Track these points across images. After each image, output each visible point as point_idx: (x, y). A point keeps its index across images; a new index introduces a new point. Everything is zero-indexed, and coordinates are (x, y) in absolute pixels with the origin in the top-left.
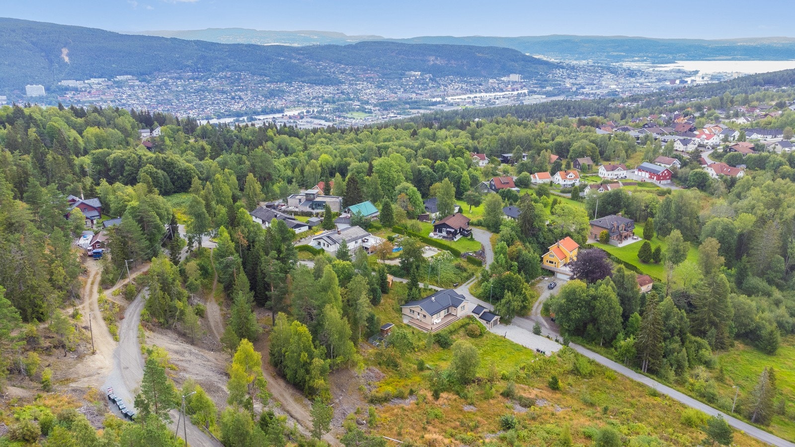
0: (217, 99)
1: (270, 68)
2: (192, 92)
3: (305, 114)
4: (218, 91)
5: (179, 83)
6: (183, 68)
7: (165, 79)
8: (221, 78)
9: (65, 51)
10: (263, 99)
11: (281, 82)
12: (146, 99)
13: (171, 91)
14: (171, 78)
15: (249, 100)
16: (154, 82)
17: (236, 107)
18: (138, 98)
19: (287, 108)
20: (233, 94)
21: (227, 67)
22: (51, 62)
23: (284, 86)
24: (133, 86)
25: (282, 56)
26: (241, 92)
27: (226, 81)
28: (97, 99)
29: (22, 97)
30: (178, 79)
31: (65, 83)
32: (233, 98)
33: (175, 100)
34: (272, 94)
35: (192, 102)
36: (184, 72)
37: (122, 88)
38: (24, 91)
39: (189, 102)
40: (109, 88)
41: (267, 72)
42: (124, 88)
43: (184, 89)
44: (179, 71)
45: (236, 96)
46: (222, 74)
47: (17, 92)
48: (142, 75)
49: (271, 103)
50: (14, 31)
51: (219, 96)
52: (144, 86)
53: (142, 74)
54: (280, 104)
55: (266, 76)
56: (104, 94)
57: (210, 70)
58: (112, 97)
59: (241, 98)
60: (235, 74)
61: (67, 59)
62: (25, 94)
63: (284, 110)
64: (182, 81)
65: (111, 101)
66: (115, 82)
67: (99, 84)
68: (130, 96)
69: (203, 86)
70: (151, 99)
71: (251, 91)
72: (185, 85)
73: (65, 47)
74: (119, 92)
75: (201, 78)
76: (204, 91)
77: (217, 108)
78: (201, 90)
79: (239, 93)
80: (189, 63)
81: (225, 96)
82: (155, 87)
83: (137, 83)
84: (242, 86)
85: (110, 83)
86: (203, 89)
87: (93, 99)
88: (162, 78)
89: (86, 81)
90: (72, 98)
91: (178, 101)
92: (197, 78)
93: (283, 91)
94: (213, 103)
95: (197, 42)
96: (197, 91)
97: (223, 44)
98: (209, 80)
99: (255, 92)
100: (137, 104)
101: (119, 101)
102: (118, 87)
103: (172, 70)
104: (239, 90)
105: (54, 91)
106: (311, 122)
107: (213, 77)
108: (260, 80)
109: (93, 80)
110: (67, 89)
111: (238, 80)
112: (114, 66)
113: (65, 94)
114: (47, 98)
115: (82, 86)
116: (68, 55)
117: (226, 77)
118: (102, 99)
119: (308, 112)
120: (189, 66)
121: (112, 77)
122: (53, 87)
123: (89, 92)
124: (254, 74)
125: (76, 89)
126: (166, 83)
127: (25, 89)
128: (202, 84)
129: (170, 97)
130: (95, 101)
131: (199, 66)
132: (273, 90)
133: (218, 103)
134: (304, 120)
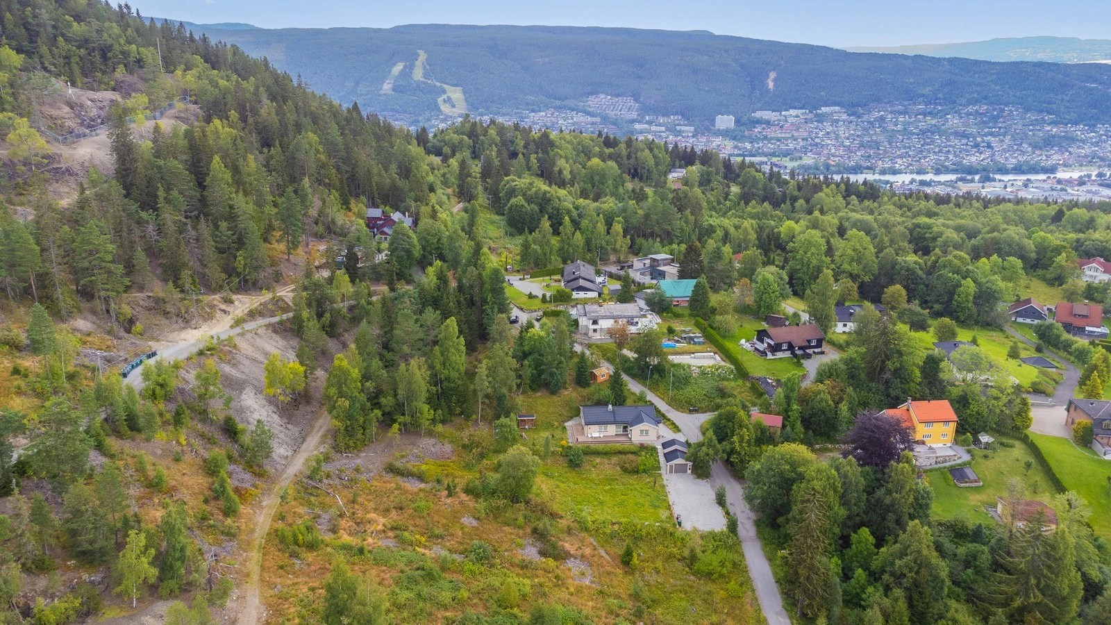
0: (950, 146)
1: (1063, 100)
2: (915, 134)
3: (1093, 178)
4: (956, 134)
5: (901, 119)
6: (912, 97)
7: (882, 113)
8: (969, 114)
9: (773, 75)
10: (1030, 149)
11: (1076, 123)
12: (848, 139)
13: (885, 130)
14: (891, 112)
15: (1004, 149)
16: (866, 117)
17: (973, 159)
18: (837, 137)
19: (1065, 165)
20: (979, 139)
21: (985, 98)
22: (753, 88)
23: (1078, 131)
24: (837, 121)
25: (1095, 81)
26: (995, 136)
27: (975, 119)
28: (787, 135)
29: (710, 129)
30: (900, 113)
31: (758, 114)
32: (977, 146)
33: (886, 143)
34: (1049, 142)
35: (910, 148)
36: (914, 104)
37: (822, 123)
38: (713, 122)
39: (905, 148)
40: (806, 122)
41: (1054, 107)
42: (825, 124)
43: (905, 129)
44: (906, 103)
45: (983, 142)
46: (970, 109)
47: (706, 123)
48: (853, 108)
49: (1040, 158)
50: (727, 51)
51: (955, 141)
52: (851, 122)
53: (854, 105)
54: (1056, 158)
55: (1049, 113)
56: (797, 130)
57: (954, 102)
58: (806, 134)
59: (989, 146)
60: (995, 110)
61: (771, 85)
62: (714, 126)
63: (1056, 169)
64: (907, 117)
65: (803, 140)
66: (816, 115)
67: (797, 116)
68: (828, 133)
69: (935, 126)
70: (854, 140)
71: (1012, 136)
72: (909, 123)
73: (774, 70)
74: (816, 129)
75: (936, 114)
76: (933, 133)
77: (943, 158)
78: (928, 131)
79: (989, 137)
80: (926, 91)
81: (964, 141)
82: (866, 124)
83: (844, 117)
84: (1000, 128)
85: (811, 116)
86: (932, 130)
87: (783, 135)
88: (879, 112)
89: (783, 113)
90: (760, 132)
91: (890, 144)
92: (930, 113)
93: (1072, 140)
94: (940, 151)
95: (952, 61)
96: (923, 132)
97: (994, 63)
98: (949, 116)
99: (1019, 139)
100: (833, 145)
101: (812, 139)
102: (818, 121)
103: (897, 100)
104: (991, 134)
105: (744, 124)
106: (1096, 193)
107: (956, 112)
108: (1036, 120)
109: (792, 112)
110: (759, 122)
111: (995, 119)
112: (822, 93)
113: (754, 127)
114: (734, 131)
115: (776, 118)
116: (775, 80)
117: (977, 113)
118: (793, 136)
119: (1100, 175)
120: (923, 96)
121: (816, 109)
122: (745, 119)
123: (781, 127)
124: (1028, 110)
125: (768, 123)
126: (882, 119)
127: (714, 120)
128: (934, 122)
129: (882, 138)
130: (783, 138)
131: (940, 95)
132: (1053, 136)
133: (949, 151)
134: (1084, 188)
